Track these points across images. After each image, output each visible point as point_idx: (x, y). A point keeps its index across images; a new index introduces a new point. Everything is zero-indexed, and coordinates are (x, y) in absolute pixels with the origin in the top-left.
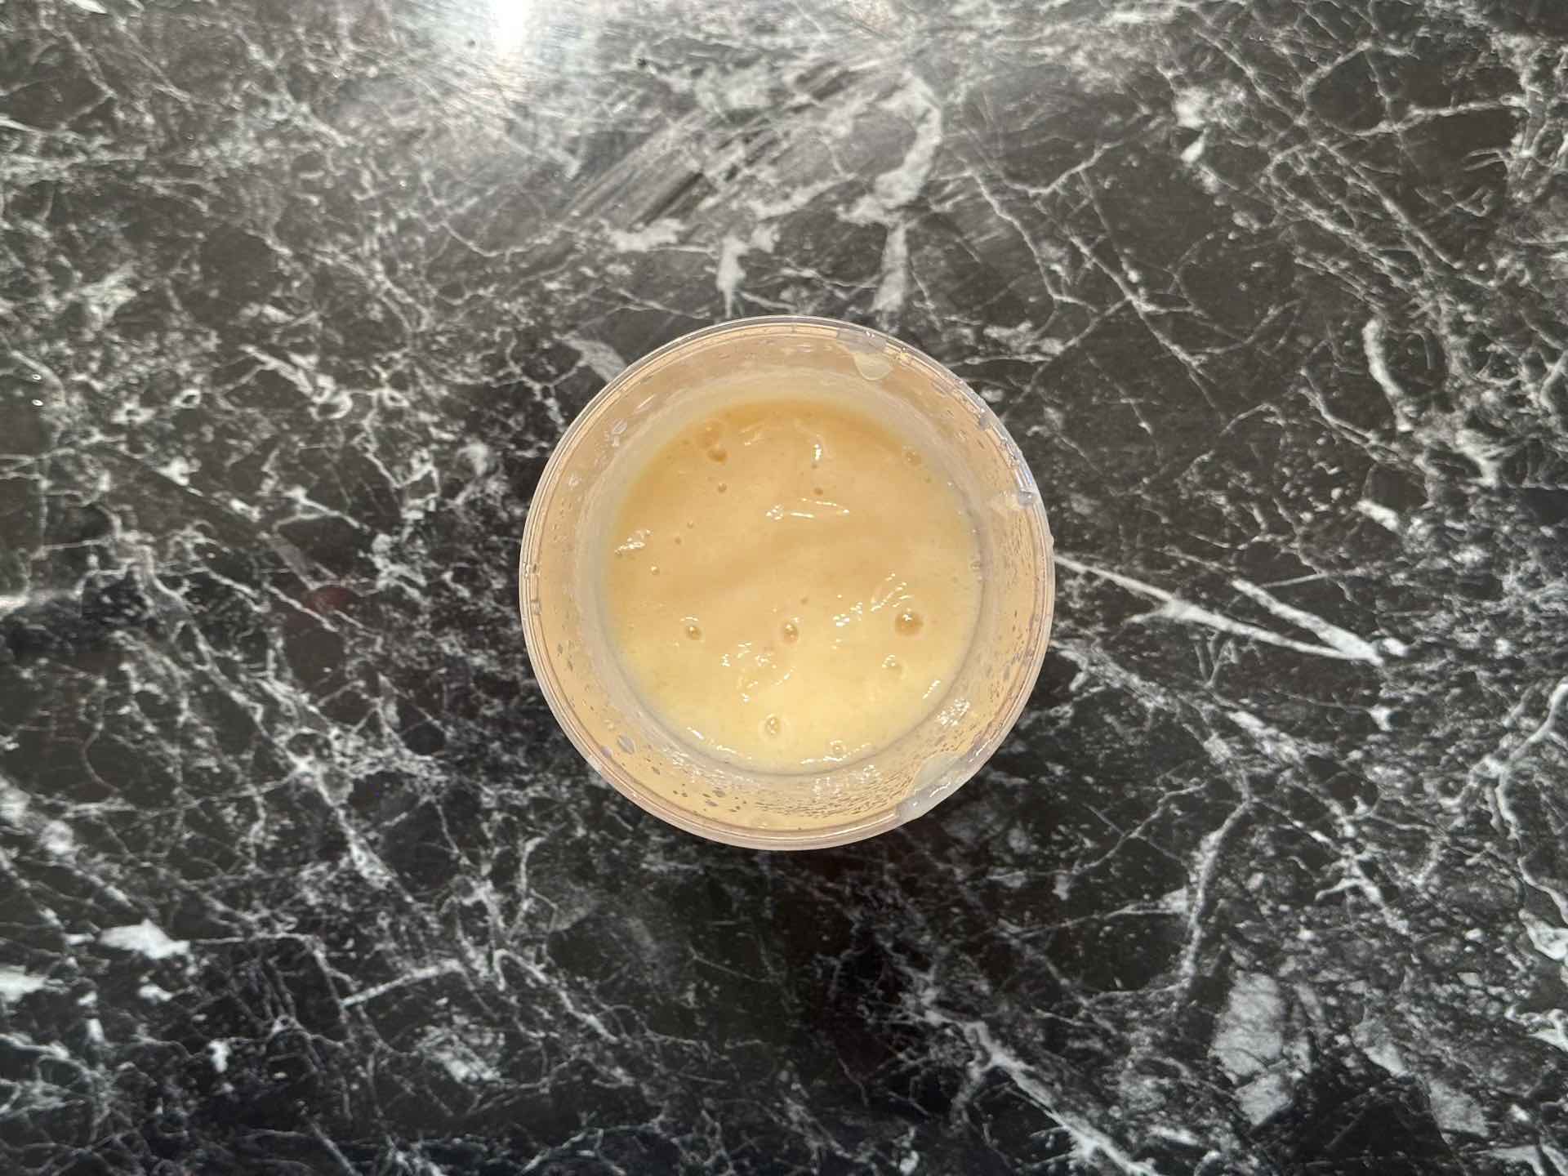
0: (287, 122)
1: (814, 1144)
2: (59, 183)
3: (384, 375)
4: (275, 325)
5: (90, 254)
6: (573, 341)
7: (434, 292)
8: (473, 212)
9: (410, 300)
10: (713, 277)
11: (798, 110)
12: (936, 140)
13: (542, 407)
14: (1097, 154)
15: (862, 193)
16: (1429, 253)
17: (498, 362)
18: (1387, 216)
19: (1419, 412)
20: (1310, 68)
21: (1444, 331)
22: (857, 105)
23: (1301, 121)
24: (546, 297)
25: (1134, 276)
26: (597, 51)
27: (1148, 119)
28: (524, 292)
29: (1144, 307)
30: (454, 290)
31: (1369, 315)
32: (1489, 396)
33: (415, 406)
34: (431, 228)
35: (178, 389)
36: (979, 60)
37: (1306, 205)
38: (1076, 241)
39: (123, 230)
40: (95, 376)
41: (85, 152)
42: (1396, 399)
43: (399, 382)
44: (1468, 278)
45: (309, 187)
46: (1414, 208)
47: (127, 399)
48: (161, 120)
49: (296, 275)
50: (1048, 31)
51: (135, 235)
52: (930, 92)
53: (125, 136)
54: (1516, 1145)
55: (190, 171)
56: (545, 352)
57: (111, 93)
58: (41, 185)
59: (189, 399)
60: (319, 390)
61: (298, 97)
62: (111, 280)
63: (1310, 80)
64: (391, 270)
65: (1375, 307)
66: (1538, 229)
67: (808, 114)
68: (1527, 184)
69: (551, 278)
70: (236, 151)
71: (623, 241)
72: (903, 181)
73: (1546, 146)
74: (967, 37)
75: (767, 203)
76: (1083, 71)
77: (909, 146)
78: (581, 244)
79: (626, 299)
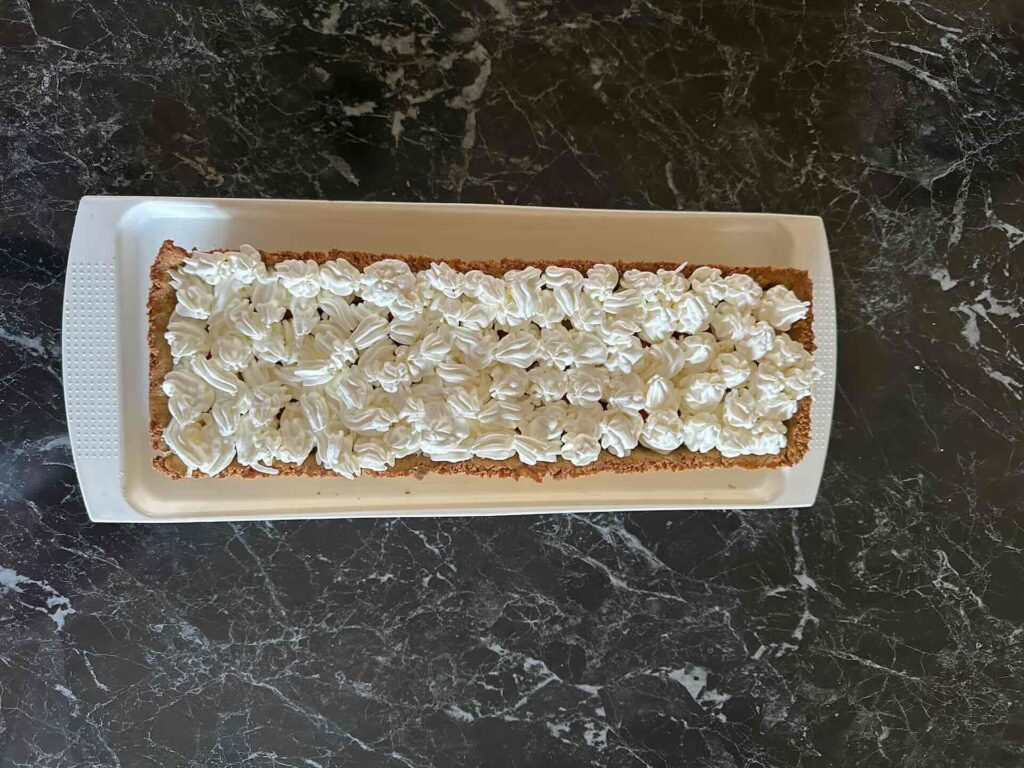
0: (194, 50)
2: (86, 74)
3: (239, 168)
4: (188, 143)
5: (100, 107)
6: (325, 154)
7: (262, 130)
8: (281, 94)
9: (251, 134)
10: (390, 129)
11: (429, 56)
12: (489, 73)
13: (313, 185)
14: (558, 84)
15: (456, 95)
16: (692, 135)
17: (290, 164)
18: (676, 118)
19: (686, 201)
20: (645, 53)
21: (697, 168)
22: (454, 55)
23: (642, 75)
24: (314, 135)
25: (572, 138)
26: (338, 25)
27: (579, 70)
28: (303, 132)
29: (576, 152)
30: (272, 130)
31: (668, 160)
32: (714, 195)
33: (252, 182)
35: (142, 173)
36: (507, 39)
37: (643, 112)
38: (549, 122)
39: (116, 97)
40: (103, 164)
41: (98, 60)
42: (677, 195)
43: (246, 171)
44: (707, 146)
45: (204, 80)
46: (687, 117)
47: (119, 175)
48: (135, 48)
49: (198, 121)
50: (537, 29)
51: (123, 99)
52: (485, 51)
53: (116, 54)
55: (147, 71)
56: (313, 160)
57: (110, 33)
58: (78, 75)
59: (149, 176)
60: (209, 173)
61: (199, 39)
62: (111, 120)
63: (646, 58)
64: (242, 120)
65: (671, 156)
66: (735, 127)
67: (432, 59)
68: (730, 108)
69: (316, 126)
70: (170, 63)
71: (349, 111)
72: (474, 91)
73: (738, 93)
74: (502, 29)
75: (414, 97)
76: (552, 47)
77: (477, 76)
78: (330, 111)
79: (350, 137)
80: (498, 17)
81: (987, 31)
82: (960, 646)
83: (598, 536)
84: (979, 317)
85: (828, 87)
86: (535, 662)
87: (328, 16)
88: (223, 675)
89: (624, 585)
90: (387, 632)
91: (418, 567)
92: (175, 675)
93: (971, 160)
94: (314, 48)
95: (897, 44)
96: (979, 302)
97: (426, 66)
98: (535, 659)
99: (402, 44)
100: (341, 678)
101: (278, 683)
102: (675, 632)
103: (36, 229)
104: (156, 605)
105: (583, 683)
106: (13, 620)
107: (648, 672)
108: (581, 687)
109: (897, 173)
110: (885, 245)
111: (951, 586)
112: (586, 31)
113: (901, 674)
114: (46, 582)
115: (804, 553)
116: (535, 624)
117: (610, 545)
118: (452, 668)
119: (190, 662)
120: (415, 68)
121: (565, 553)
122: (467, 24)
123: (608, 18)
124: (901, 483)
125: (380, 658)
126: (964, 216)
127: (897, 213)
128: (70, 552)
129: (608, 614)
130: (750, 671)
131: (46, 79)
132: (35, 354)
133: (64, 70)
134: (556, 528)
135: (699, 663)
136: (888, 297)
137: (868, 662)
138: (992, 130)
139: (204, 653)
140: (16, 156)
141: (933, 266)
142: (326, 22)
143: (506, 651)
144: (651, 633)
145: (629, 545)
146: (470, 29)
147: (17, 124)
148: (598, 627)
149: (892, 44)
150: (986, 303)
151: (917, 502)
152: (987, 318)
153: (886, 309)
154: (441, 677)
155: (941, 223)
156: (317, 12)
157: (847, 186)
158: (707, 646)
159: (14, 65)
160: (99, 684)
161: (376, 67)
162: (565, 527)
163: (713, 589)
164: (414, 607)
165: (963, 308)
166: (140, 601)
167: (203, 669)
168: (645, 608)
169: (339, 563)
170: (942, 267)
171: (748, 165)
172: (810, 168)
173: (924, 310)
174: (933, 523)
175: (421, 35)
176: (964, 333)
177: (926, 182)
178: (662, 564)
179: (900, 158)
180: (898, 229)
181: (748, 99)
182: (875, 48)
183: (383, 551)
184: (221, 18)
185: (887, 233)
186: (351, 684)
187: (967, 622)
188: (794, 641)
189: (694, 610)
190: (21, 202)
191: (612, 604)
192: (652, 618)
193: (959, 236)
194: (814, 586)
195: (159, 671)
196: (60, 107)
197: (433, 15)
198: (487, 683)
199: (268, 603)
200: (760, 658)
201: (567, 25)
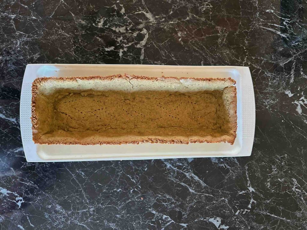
0: (61, 33)
1: (133, 167)
2: (30, 41)
4: (59, 60)
5: (34, 51)
6: (100, 62)
7: (81, 56)
8: (86, 45)
9: (78, 57)
10: (119, 54)
11: (130, 33)
12: (148, 37)
14: (168, 40)
15: (138, 44)
16: (209, 53)
18: (204, 48)
20: (194, 30)
21: (211, 63)
22: (137, 32)
23: (193, 36)
24: (96, 57)
25: (173, 55)
26: (103, 25)
27: (174, 35)
28: (93, 56)
29: (174, 59)
30: (84, 56)
31: (202, 61)
34: (81, 47)
36: (153, 27)
37: (194, 47)
38: (166, 51)
39: (38, 47)
41: (34, 37)
44: (214, 56)
45: (64, 42)
46: (207, 48)
48: (44, 33)
49: (62, 53)
50: (162, 24)
51: (40, 48)
52: (146, 31)
53: (38, 35)
54: (221, 164)
55: (48, 40)
57: (37, 29)
58: (28, 41)
61: (63, 31)
62: (37, 54)
63: (194, 31)
64: (75, 53)
65: (203, 59)
66: (222, 50)
68: (220, 45)
69: (97, 54)
70: (54, 37)
71: (107, 49)
72: (143, 42)
73: (223, 40)
74: (151, 24)
75: (126, 45)
76: (166, 29)
77: (144, 38)
78: (101, 50)
79: (107, 57)
80: (150, 21)
81: (298, 19)
82: (302, 210)
83: (185, 176)
84: (301, 105)
85: (250, 37)
86: (166, 217)
87: (100, 22)
88: (69, 221)
89: (194, 191)
90: (120, 207)
91: (129, 187)
92: (54, 221)
93: (295, 58)
94: (96, 32)
95: (270, 24)
96: (301, 100)
97: (129, 36)
98: (166, 215)
99: (122, 29)
100: (106, 222)
101: (86, 224)
102: (210, 206)
103: (15, 86)
104: (49, 200)
105: (181, 223)
106: (6, 205)
107: (202, 219)
108: (181, 224)
109: (273, 62)
110: (270, 84)
111: (298, 190)
112: (176, 24)
113: (284, 219)
114: (16, 193)
115: (250, 180)
116: (166, 204)
117: (189, 179)
118: (140, 219)
119: (59, 217)
120: (126, 36)
121: (175, 182)
122: (141, 23)
123: (183, 20)
124: (280, 157)
125: (118, 216)
126: (294, 74)
127: (273, 74)
128: (23, 183)
129: (189, 201)
130: (235, 219)
131: (19, 43)
132: (14, 123)
133: (24, 40)
134: (172, 174)
135: (218, 216)
136: (272, 100)
137: (273, 215)
138: (301, 48)
139: (64, 214)
140: (9, 65)
141: (286, 90)
142: (100, 24)
143: (157, 213)
144: (203, 207)
145: (195, 179)
146: (142, 25)
147: (10, 56)
148: (186, 205)
149: (269, 24)
150: (303, 101)
151: (286, 163)
152: (304, 105)
153: (272, 103)
154: (137, 221)
155: (287, 77)
156: (97, 21)
157: (257, 66)
158: (220, 211)
159: (10, 39)
160: (31, 225)
161: (114, 36)
162: (175, 173)
163: (222, 192)
164: (128, 200)
165: (296, 102)
166: (44, 198)
167: (63, 220)
168: (201, 199)
169: (104, 186)
170: (288, 90)
171: (226, 61)
172: (245, 61)
173: (284, 103)
174: (291, 170)
175: (127, 27)
176: (297, 110)
177: (282, 64)
178: (205, 185)
179: (273, 57)
180: (274, 79)
181: (226, 42)
182: (264, 25)
183: (118, 182)
184: (69, 24)
185: (270, 80)
186: (109, 224)
187: (304, 202)
188: (248, 209)
189: (216, 199)
190: (11, 78)
191: (190, 198)
192: (203, 202)
193: (293, 80)
194: (254, 191)
195: (50, 220)
196: (22, 51)
197: (131, 21)
198: (152, 224)
199: (83, 198)
200: (238, 214)
201: (170, 22)
